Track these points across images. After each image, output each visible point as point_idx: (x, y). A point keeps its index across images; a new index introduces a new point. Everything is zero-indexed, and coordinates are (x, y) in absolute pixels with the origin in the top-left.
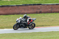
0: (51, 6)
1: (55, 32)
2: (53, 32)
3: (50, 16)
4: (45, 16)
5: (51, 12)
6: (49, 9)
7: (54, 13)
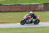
0: (9, 6)
1: (13, 28)
2: (11, 28)
3: (8, 15)
4: (5, 15)
5: (10, 11)
6: (8, 9)
7: (12, 13)
